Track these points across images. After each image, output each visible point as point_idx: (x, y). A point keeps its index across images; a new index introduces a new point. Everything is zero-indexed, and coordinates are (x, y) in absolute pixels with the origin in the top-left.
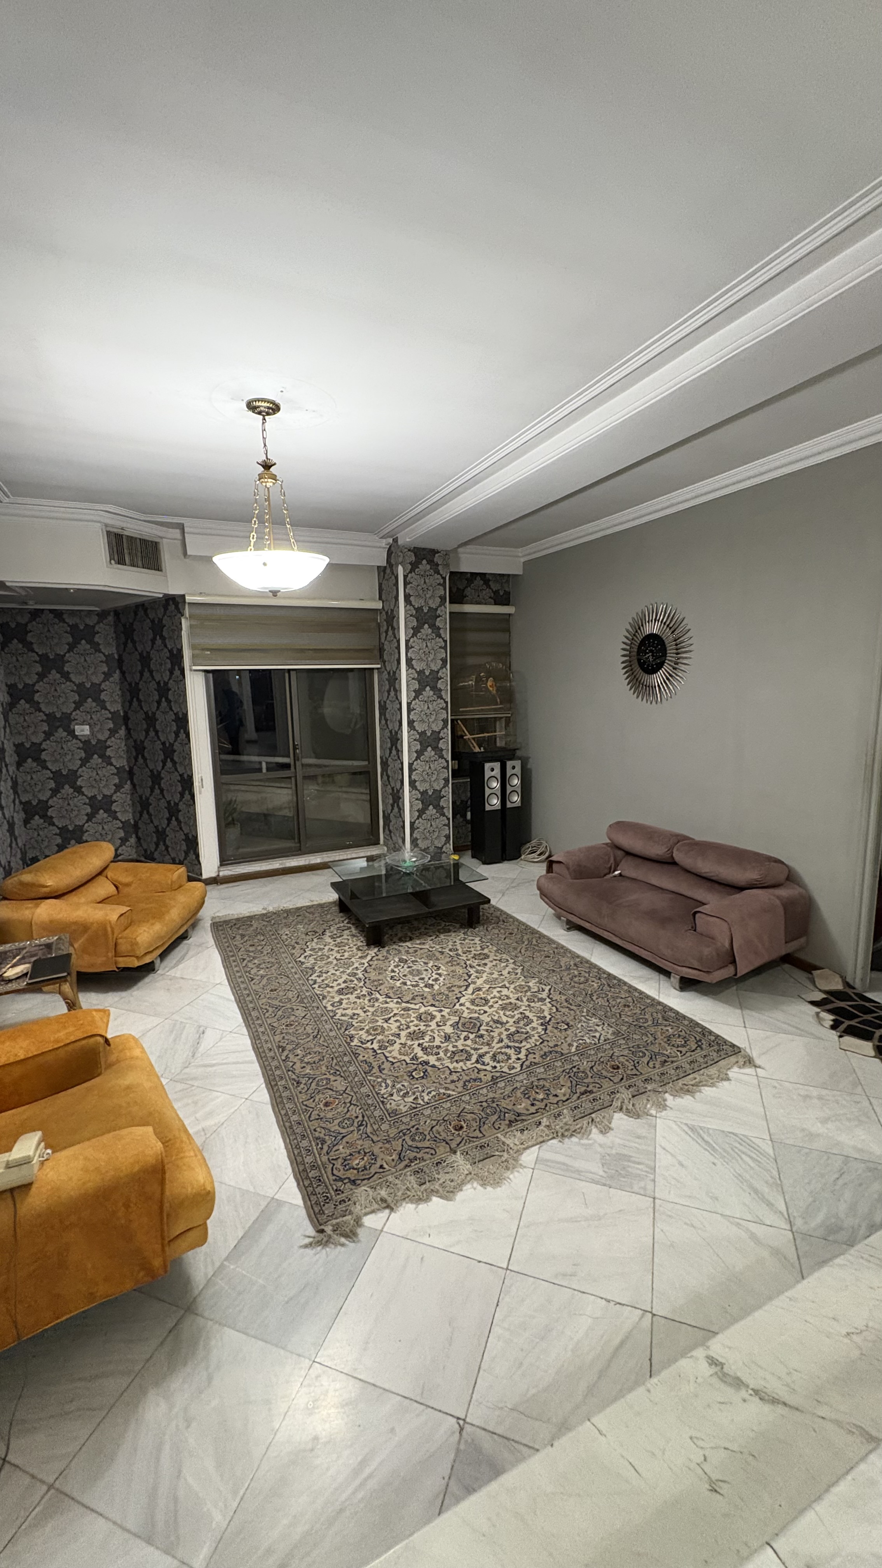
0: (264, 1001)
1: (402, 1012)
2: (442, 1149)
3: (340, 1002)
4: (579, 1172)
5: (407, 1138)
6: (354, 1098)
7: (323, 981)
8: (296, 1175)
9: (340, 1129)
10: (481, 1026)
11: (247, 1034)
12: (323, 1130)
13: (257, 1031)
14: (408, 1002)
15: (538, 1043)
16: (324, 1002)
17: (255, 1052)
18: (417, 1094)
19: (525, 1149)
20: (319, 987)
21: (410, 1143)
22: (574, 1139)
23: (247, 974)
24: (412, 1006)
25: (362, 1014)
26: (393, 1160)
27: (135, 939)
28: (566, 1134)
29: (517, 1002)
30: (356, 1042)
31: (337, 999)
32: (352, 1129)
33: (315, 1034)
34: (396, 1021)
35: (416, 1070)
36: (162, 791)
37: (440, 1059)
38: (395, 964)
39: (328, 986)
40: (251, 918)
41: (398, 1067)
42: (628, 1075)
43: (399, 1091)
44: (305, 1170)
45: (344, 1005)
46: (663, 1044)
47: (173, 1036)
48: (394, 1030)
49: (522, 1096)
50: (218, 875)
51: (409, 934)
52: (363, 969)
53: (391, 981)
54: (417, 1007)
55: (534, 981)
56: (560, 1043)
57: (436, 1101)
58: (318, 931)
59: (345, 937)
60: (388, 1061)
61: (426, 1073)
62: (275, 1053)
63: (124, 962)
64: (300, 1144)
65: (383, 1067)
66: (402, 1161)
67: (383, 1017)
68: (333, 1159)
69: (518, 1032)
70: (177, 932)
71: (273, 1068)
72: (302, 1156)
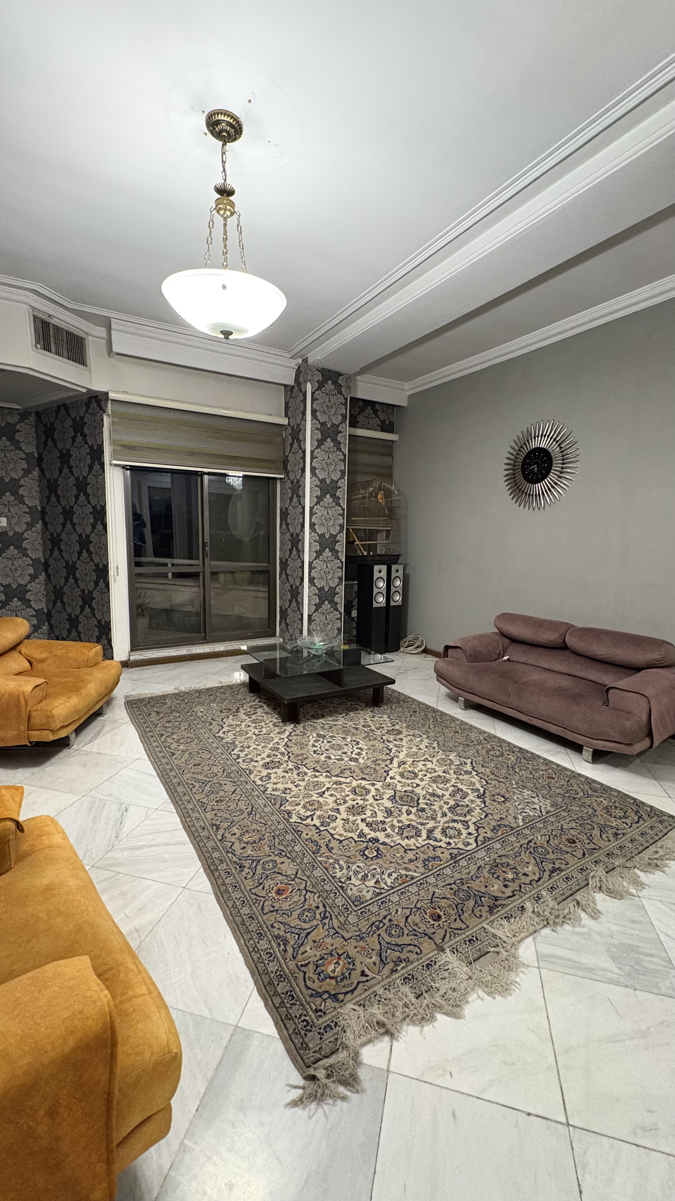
0: (189, 775)
1: (334, 786)
2: (427, 946)
3: (269, 776)
4: (591, 970)
5: (382, 932)
6: (309, 883)
7: (246, 755)
8: (261, 989)
9: (302, 924)
10: (418, 799)
11: (175, 811)
12: (281, 925)
13: (186, 808)
14: (337, 776)
15: (483, 817)
16: (252, 776)
17: (187, 832)
18: (377, 876)
19: (520, 941)
20: (243, 761)
21: (388, 939)
22: (566, 926)
23: (167, 749)
24: (343, 780)
25: (294, 788)
26: (374, 963)
27: (51, 711)
28: (557, 920)
29: (445, 774)
30: (294, 819)
31: (264, 773)
32: (315, 923)
33: (249, 809)
34: (331, 795)
35: (367, 848)
36: (76, 580)
37: (389, 836)
38: (314, 739)
39: (252, 760)
40: (164, 697)
41: (347, 845)
42: (588, 850)
43: (356, 873)
44: (271, 983)
45: (273, 780)
46: (605, 815)
47: (92, 816)
48: (332, 805)
49: (491, 877)
50: (129, 659)
51: (320, 712)
52: (284, 744)
53: (315, 755)
54: (348, 780)
55: (453, 755)
56: (504, 817)
57: (400, 885)
58: (231, 708)
59: (259, 714)
60: (334, 839)
61: (380, 852)
62: (209, 831)
63: (37, 736)
64: (259, 946)
65: (330, 845)
66: (385, 964)
67: (317, 792)
68: (302, 966)
69: (458, 806)
70: (92, 707)
71: (210, 849)
72: (263, 962)
